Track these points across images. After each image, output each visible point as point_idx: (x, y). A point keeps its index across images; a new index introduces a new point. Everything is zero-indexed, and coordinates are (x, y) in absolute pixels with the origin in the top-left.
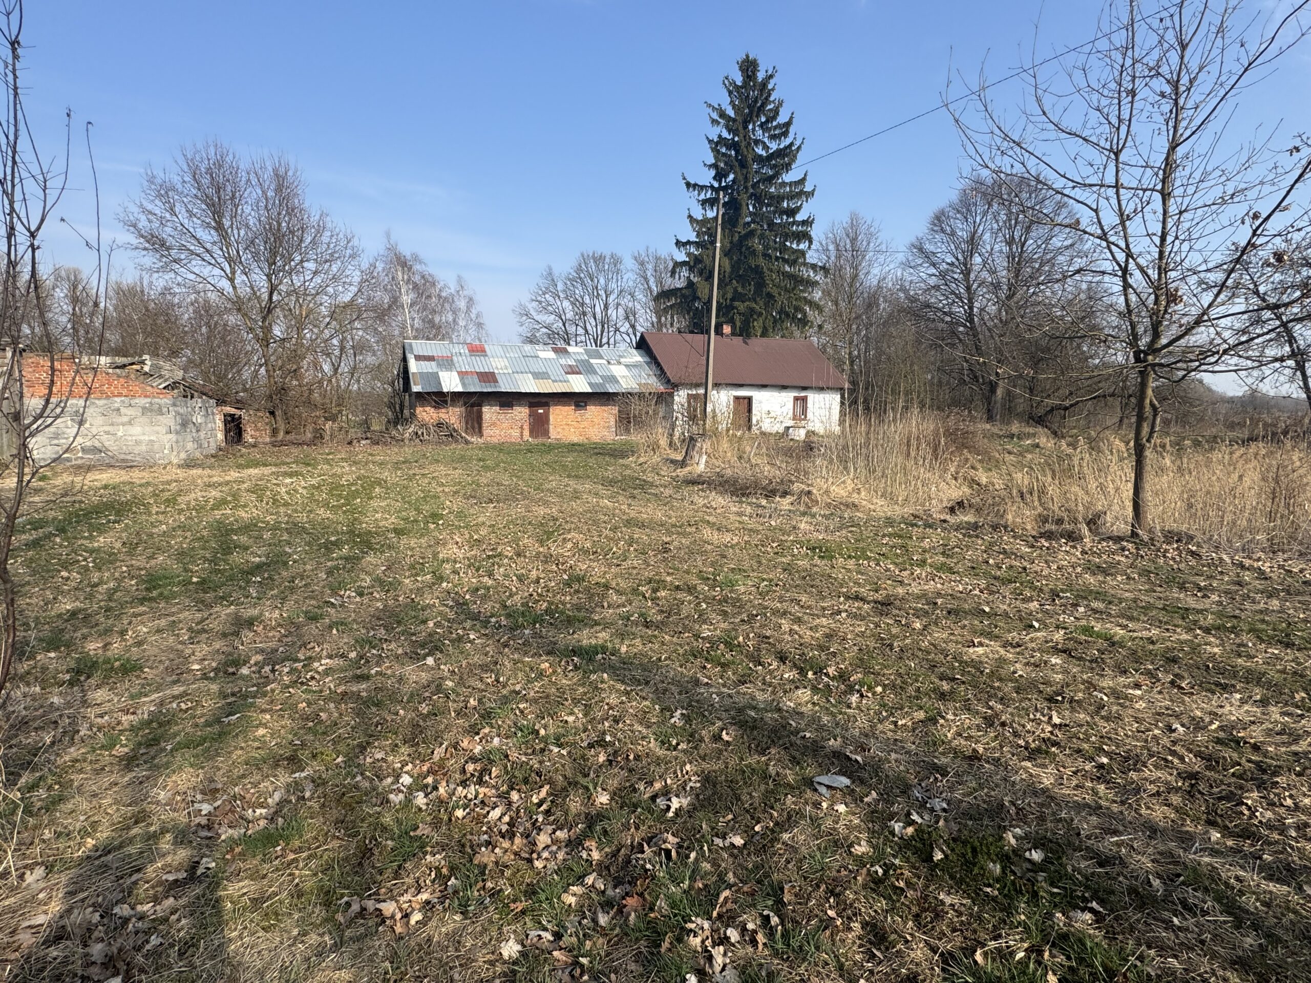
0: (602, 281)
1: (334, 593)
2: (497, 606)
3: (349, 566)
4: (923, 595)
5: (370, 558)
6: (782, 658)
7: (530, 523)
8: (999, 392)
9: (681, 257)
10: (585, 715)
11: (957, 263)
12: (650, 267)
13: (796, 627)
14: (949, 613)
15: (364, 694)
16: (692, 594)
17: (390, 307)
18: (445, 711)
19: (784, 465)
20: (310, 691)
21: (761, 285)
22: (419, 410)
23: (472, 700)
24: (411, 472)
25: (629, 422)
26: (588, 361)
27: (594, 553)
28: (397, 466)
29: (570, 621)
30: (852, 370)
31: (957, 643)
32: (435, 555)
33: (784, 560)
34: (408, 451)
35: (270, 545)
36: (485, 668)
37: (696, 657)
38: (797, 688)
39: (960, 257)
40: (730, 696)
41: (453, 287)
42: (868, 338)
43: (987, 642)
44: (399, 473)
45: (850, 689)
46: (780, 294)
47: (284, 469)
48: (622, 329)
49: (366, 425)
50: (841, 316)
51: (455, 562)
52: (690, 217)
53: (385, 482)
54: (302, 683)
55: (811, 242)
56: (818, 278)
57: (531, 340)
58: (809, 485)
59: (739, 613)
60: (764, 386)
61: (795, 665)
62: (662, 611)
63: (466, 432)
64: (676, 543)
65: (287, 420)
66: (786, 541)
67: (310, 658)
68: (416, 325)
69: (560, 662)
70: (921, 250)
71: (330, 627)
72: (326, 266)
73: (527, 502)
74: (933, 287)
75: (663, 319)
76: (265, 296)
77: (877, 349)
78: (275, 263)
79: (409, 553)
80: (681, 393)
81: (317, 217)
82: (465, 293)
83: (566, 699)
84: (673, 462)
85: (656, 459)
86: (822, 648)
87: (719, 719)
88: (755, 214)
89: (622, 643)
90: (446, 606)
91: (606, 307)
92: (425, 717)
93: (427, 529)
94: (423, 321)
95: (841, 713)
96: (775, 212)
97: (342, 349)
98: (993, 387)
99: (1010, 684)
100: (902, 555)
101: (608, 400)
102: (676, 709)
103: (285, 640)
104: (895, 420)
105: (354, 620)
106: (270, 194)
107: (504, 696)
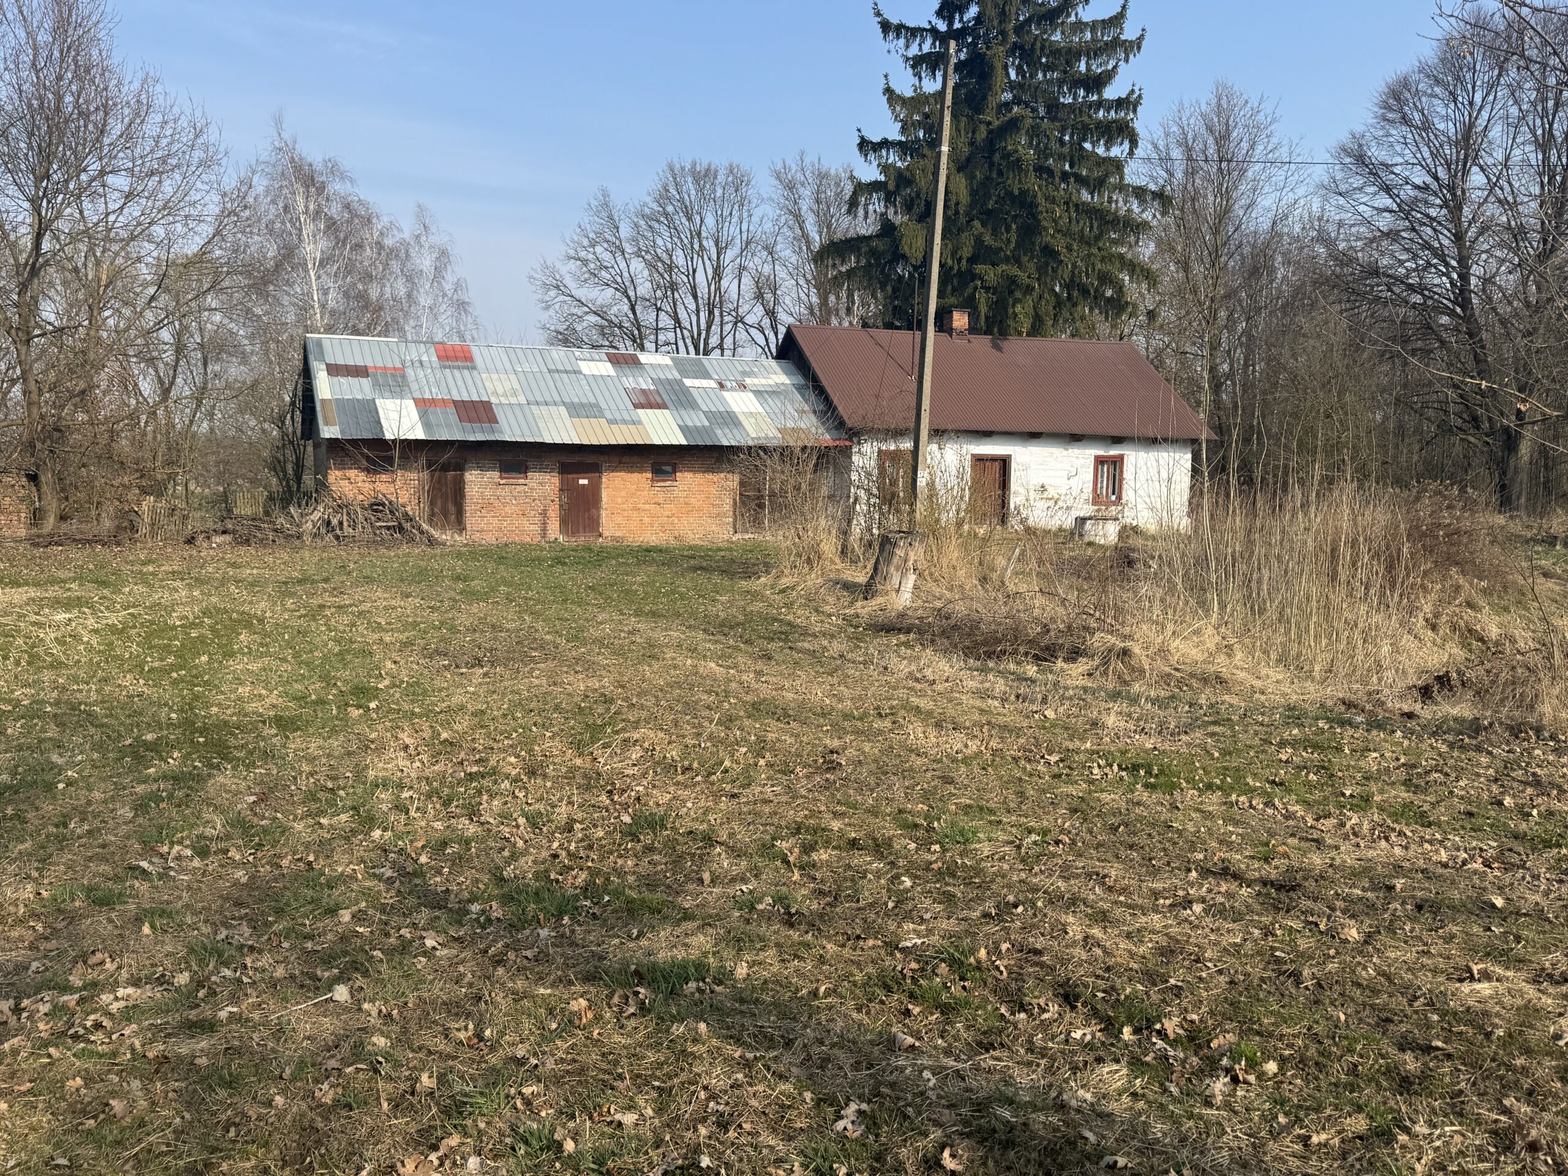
0: (710, 220)
1: (149, 849)
2: (485, 878)
3: (180, 794)
4: (1363, 872)
5: (225, 778)
6: (1069, 997)
7: (557, 708)
8: (1525, 449)
9: (869, 172)
10: (659, 1111)
11: (1434, 186)
12: (807, 193)
13: (1096, 932)
14: (1419, 908)
15: (203, 1061)
16: (881, 857)
17: (278, 266)
18: (368, 1100)
19: (1073, 597)
20: (93, 1054)
21: (1030, 230)
22: (334, 476)
23: (425, 1078)
24: (315, 602)
25: (761, 506)
26: (680, 383)
27: (686, 770)
28: (285, 588)
29: (632, 910)
30: (1217, 403)
31: (1435, 971)
32: (359, 773)
33: (1071, 790)
34: (308, 559)
35: (19, 748)
36: (455, 1009)
37: (889, 990)
38: (1099, 1060)
39: (1442, 173)
40: (960, 1075)
41: (407, 230)
42: (1250, 337)
43: (1499, 970)
44: (289, 603)
45: (1211, 1066)
46: (1069, 249)
47: (53, 592)
48: (749, 319)
49: (224, 503)
50: (1194, 291)
51: (401, 786)
52: (888, 91)
53: (261, 621)
54: (76, 1037)
55: (1134, 143)
56: (1147, 216)
57: (567, 339)
58: (1125, 637)
59: (980, 899)
60: (1033, 436)
61: (1095, 1013)
62: (821, 893)
63: (430, 522)
64: (851, 752)
65: (64, 491)
66: (1077, 751)
67: (94, 984)
68: (331, 304)
69: (610, 996)
70: (1361, 159)
71: (138, 921)
72: (152, 182)
73: (551, 664)
74: (1386, 235)
75: (832, 298)
76: (27, 242)
77: (1268, 361)
78: (48, 177)
79: (306, 768)
80: (867, 448)
81: (136, 85)
82: (433, 239)
83: (621, 1077)
84: (848, 586)
85: (814, 579)
86: (1151, 977)
87: (937, 1124)
88: (1021, 86)
89: (738, 957)
90: (379, 878)
91: (718, 273)
92: (328, 1111)
93: (345, 719)
94: (346, 295)
95: (1191, 1116)
96: (1061, 83)
97: (180, 349)
98: (1511, 441)
99: (1549, 1063)
100: (1320, 786)
101: (719, 460)
102: (848, 1100)
103: (43, 946)
104: (1305, 505)
105: (187, 906)
106: (43, 37)
107: (493, 1069)
